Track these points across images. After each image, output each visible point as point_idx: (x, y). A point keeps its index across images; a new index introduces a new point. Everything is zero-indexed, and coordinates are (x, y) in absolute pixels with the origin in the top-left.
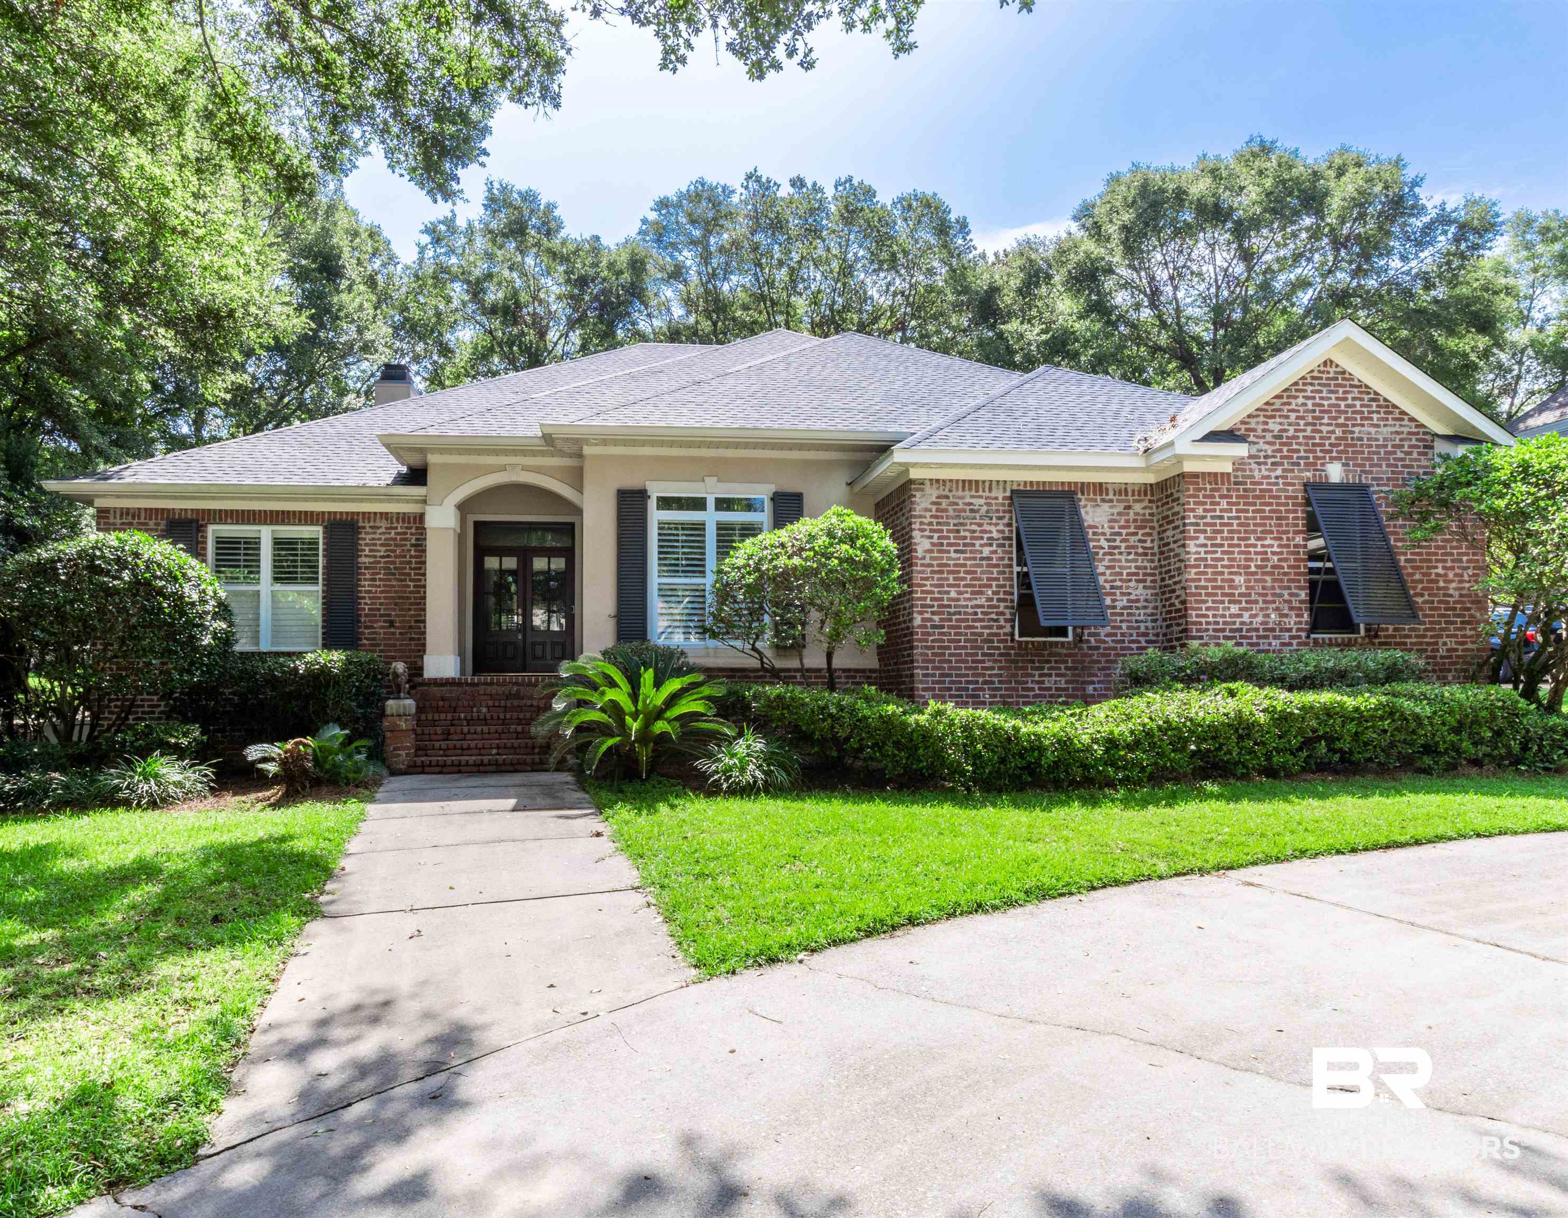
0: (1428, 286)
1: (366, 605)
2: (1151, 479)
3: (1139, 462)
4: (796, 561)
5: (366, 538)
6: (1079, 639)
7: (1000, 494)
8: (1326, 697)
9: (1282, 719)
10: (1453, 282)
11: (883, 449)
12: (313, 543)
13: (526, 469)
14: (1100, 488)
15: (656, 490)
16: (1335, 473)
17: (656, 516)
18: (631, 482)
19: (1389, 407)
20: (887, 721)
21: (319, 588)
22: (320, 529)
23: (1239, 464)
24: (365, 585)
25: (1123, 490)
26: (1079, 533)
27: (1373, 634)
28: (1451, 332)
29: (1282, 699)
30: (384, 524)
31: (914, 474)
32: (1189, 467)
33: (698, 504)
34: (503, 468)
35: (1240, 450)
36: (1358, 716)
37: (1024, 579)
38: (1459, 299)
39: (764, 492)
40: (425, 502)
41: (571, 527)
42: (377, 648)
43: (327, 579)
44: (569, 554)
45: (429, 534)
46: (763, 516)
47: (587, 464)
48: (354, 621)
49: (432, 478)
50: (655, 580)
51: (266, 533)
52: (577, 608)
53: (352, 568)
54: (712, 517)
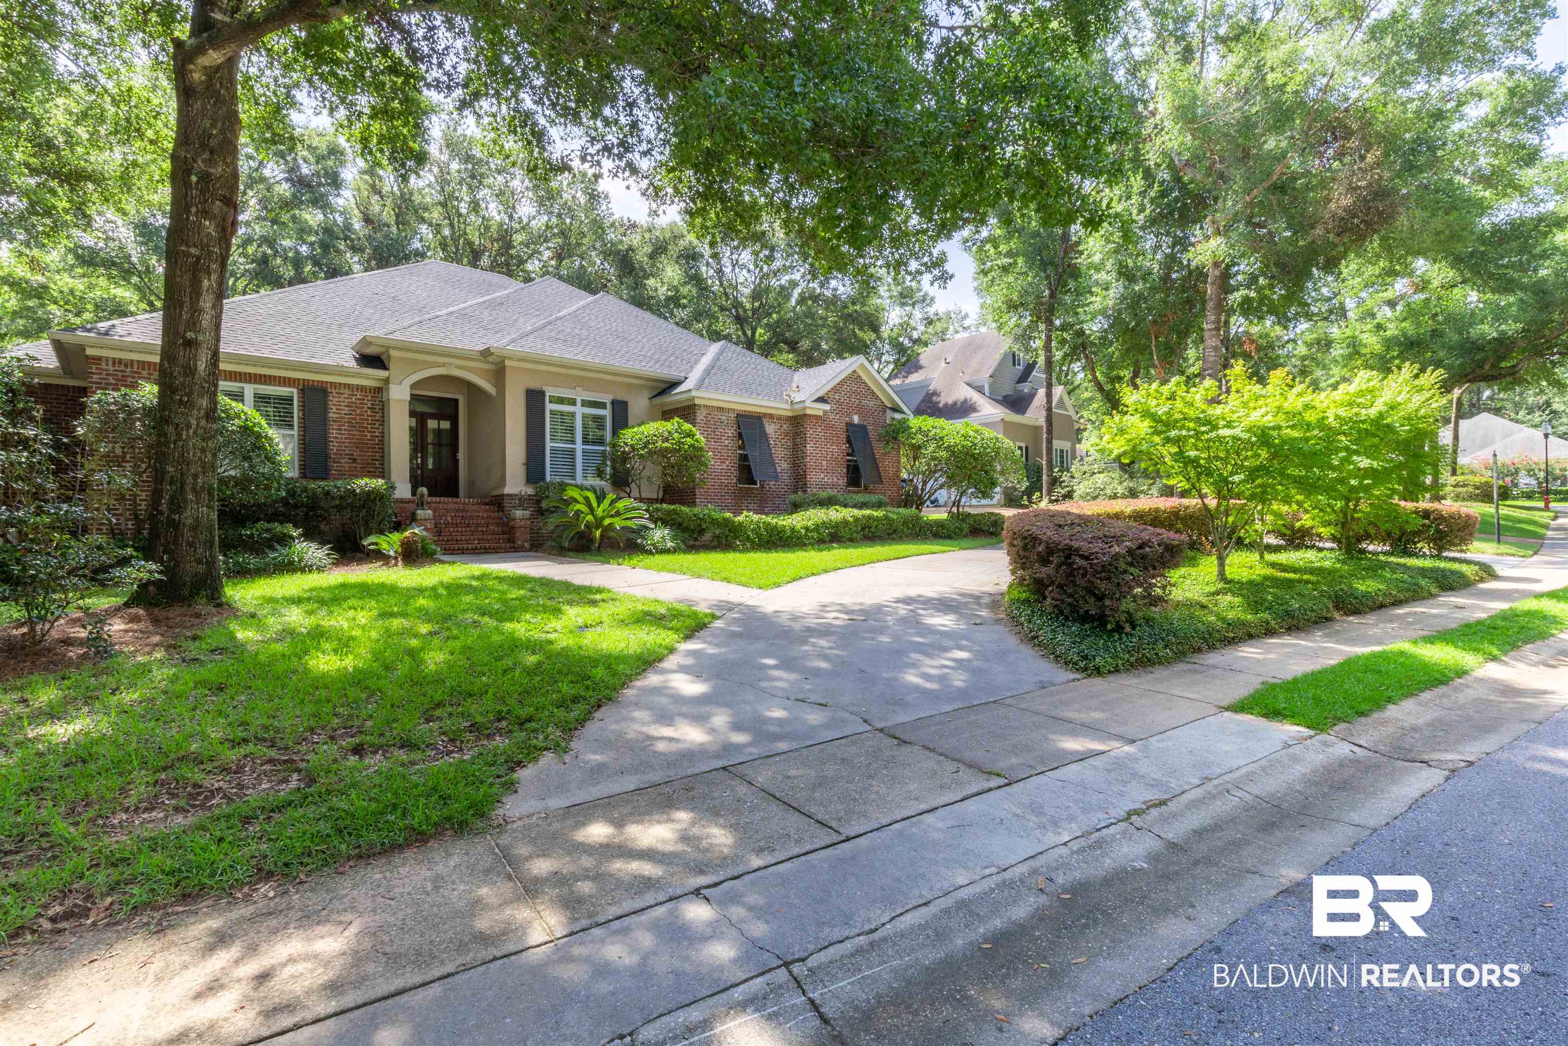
0: (854, 303)
1: (334, 447)
2: (790, 414)
3: (788, 407)
4: (666, 445)
5: (333, 400)
6: (762, 487)
7: (733, 415)
8: (867, 512)
9: (857, 520)
10: (863, 304)
11: (675, 384)
12: (290, 400)
13: (458, 367)
14: (771, 416)
15: (550, 392)
16: (856, 419)
17: (549, 407)
18: (534, 385)
19: (873, 393)
20: (726, 520)
21: (295, 432)
22: (295, 391)
23: (825, 412)
24: (333, 433)
25: (780, 418)
26: (765, 436)
27: (866, 488)
28: (861, 329)
29: (857, 512)
30: (347, 392)
31: (697, 402)
32: (808, 412)
33: (573, 402)
34: (444, 365)
35: (827, 407)
36: (877, 519)
37: (744, 458)
38: (865, 313)
39: (607, 399)
40: (387, 381)
41: (456, 401)
42: (341, 476)
43: (304, 427)
44: (454, 419)
45: (392, 403)
46: (607, 413)
47: (508, 371)
48: (327, 457)
49: (392, 365)
50: (549, 445)
51: (249, 390)
52: (461, 456)
53: (325, 421)
54: (579, 411)
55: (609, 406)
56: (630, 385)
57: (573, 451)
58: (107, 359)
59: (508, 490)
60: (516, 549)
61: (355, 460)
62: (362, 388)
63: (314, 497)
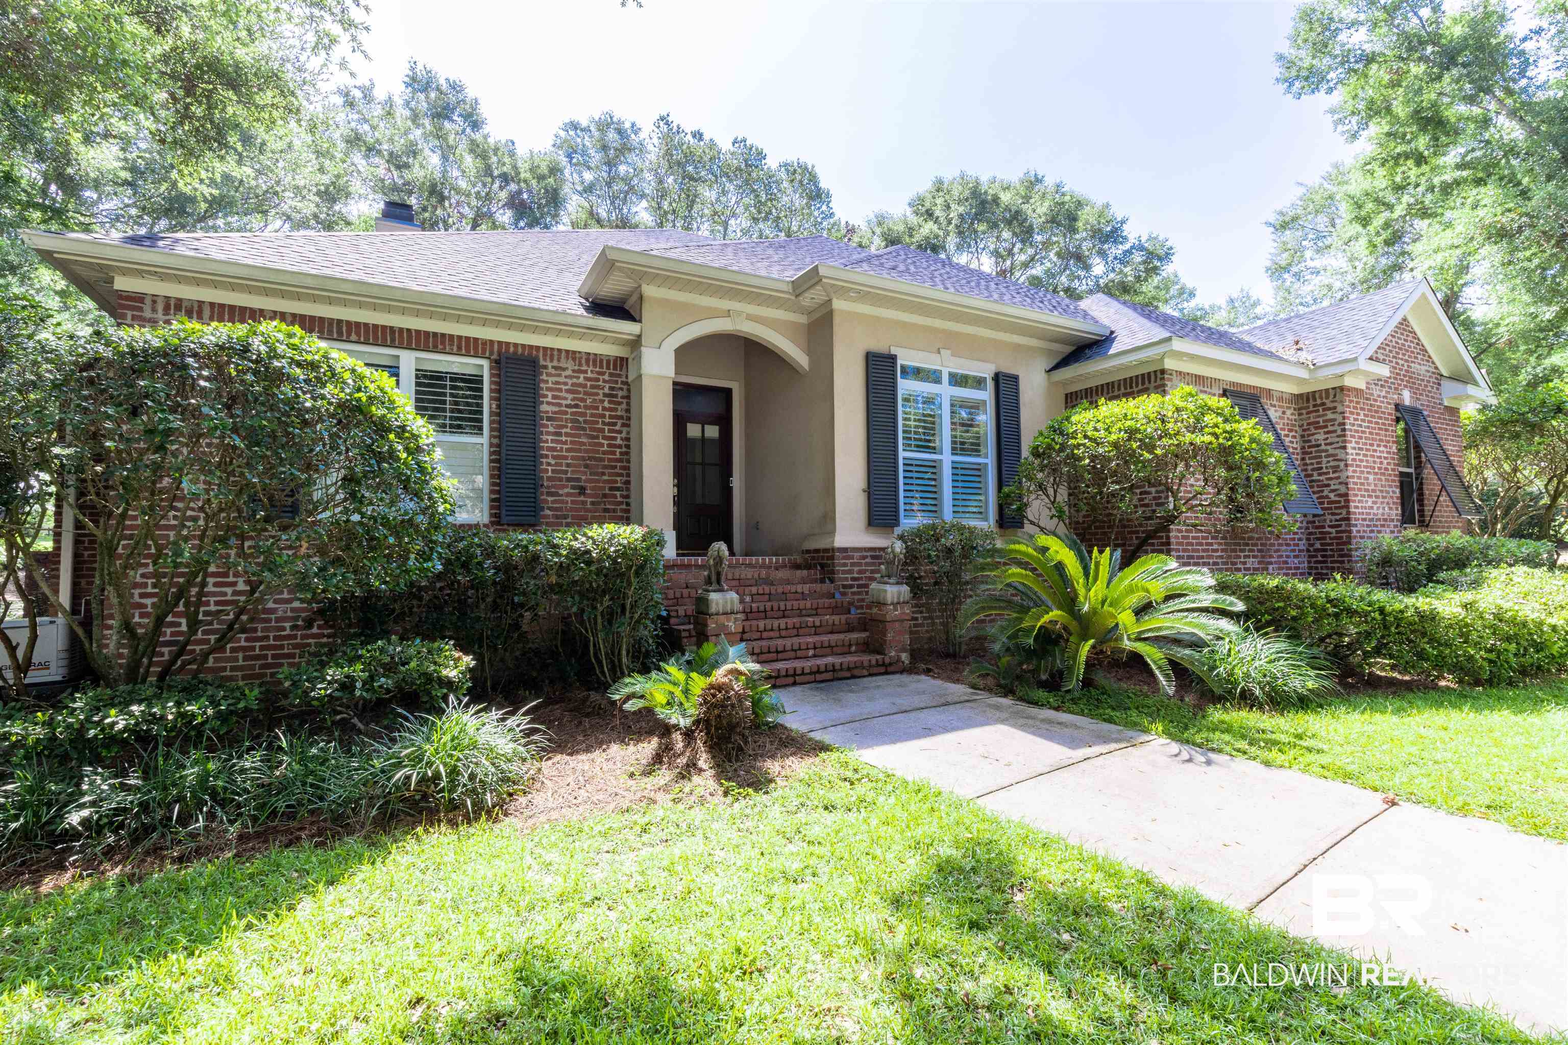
1: (548, 467)
2: (1297, 389)
5: (548, 380)
7: (1217, 392)
11: (1093, 344)
12: (474, 382)
13: (750, 318)
14: (1269, 394)
15: (901, 357)
16: (1407, 397)
18: (879, 345)
19: (1424, 351)
21: (484, 440)
22: (485, 363)
23: (1368, 383)
24: (548, 440)
25: (1281, 397)
27: (1426, 524)
30: (570, 365)
31: (1170, 364)
32: (1348, 381)
33: (936, 378)
34: (728, 314)
35: (1385, 370)
39: (986, 371)
40: (635, 343)
41: (728, 392)
42: (563, 520)
43: (499, 430)
44: (725, 421)
45: (645, 381)
46: (986, 395)
47: (837, 320)
48: (536, 485)
49: (647, 313)
50: (902, 454)
51: (409, 361)
52: (737, 482)
53: (533, 419)
54: (946, 392)
55: (990, 384)
56: (1017, 347)
57: (935, 466)
58: (154, 298)
59: (840, 541)
60: (887, 669)
61: (582, 490)
62: (593, 359)
63: (507, 568)
